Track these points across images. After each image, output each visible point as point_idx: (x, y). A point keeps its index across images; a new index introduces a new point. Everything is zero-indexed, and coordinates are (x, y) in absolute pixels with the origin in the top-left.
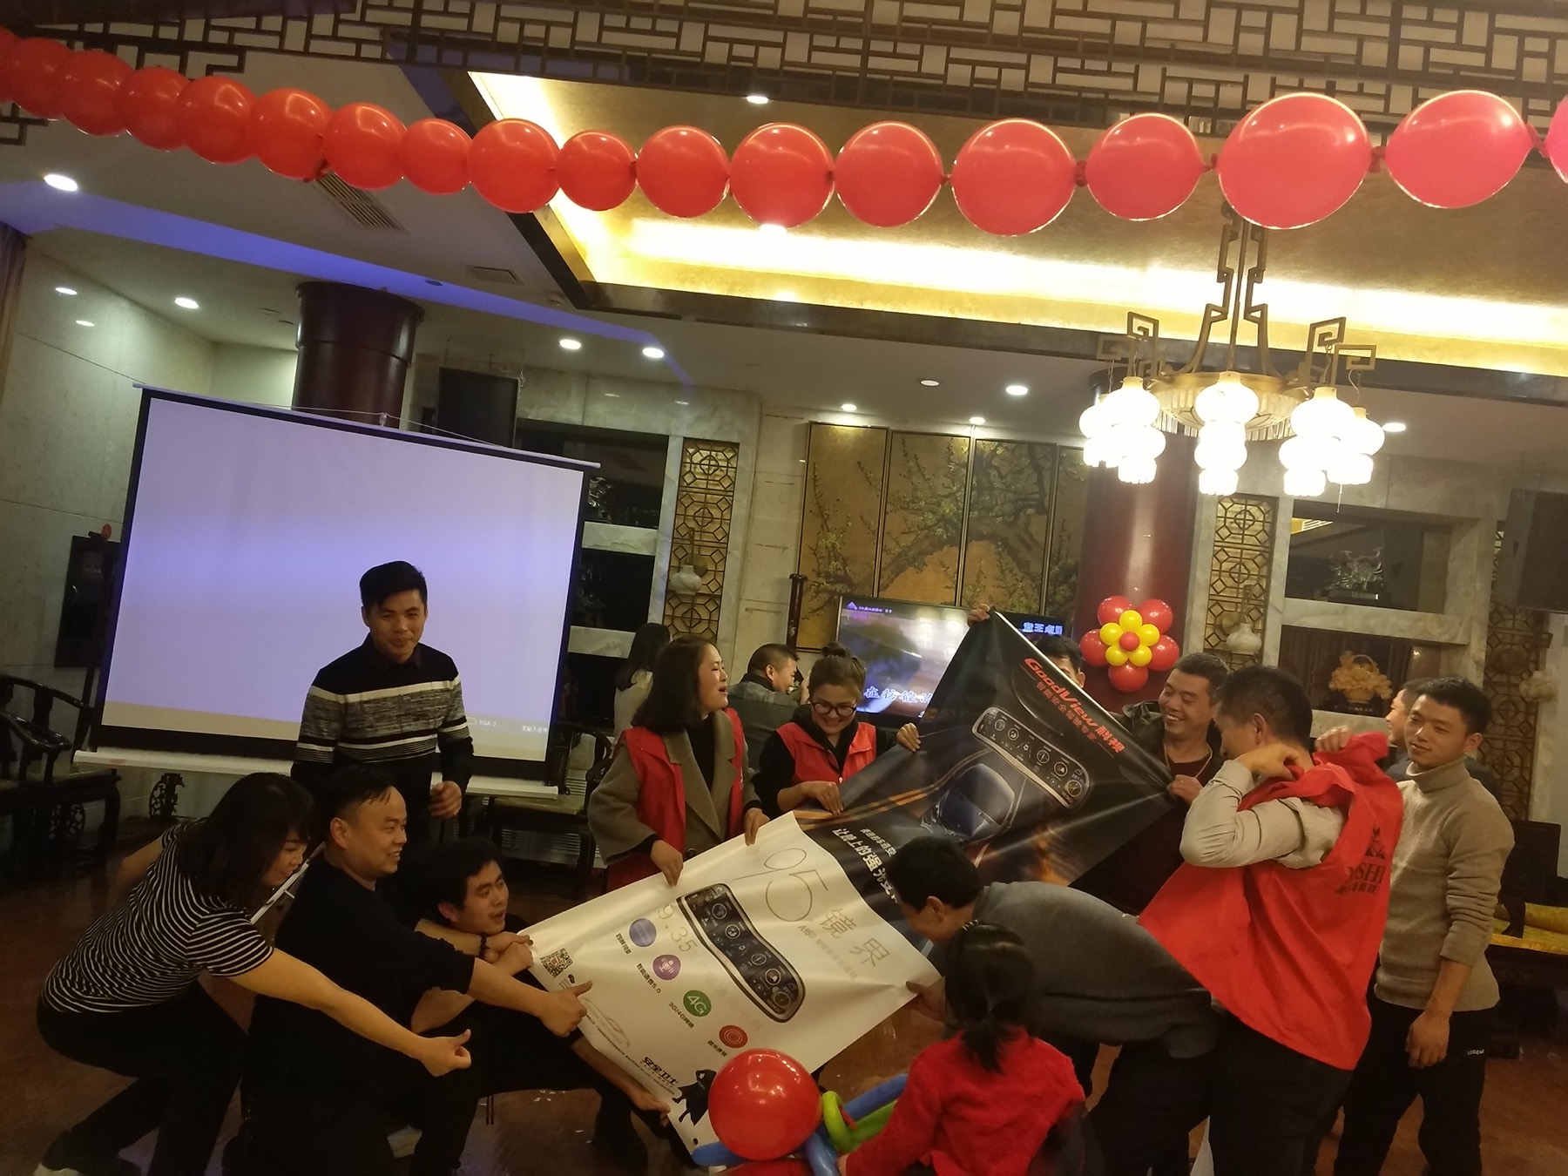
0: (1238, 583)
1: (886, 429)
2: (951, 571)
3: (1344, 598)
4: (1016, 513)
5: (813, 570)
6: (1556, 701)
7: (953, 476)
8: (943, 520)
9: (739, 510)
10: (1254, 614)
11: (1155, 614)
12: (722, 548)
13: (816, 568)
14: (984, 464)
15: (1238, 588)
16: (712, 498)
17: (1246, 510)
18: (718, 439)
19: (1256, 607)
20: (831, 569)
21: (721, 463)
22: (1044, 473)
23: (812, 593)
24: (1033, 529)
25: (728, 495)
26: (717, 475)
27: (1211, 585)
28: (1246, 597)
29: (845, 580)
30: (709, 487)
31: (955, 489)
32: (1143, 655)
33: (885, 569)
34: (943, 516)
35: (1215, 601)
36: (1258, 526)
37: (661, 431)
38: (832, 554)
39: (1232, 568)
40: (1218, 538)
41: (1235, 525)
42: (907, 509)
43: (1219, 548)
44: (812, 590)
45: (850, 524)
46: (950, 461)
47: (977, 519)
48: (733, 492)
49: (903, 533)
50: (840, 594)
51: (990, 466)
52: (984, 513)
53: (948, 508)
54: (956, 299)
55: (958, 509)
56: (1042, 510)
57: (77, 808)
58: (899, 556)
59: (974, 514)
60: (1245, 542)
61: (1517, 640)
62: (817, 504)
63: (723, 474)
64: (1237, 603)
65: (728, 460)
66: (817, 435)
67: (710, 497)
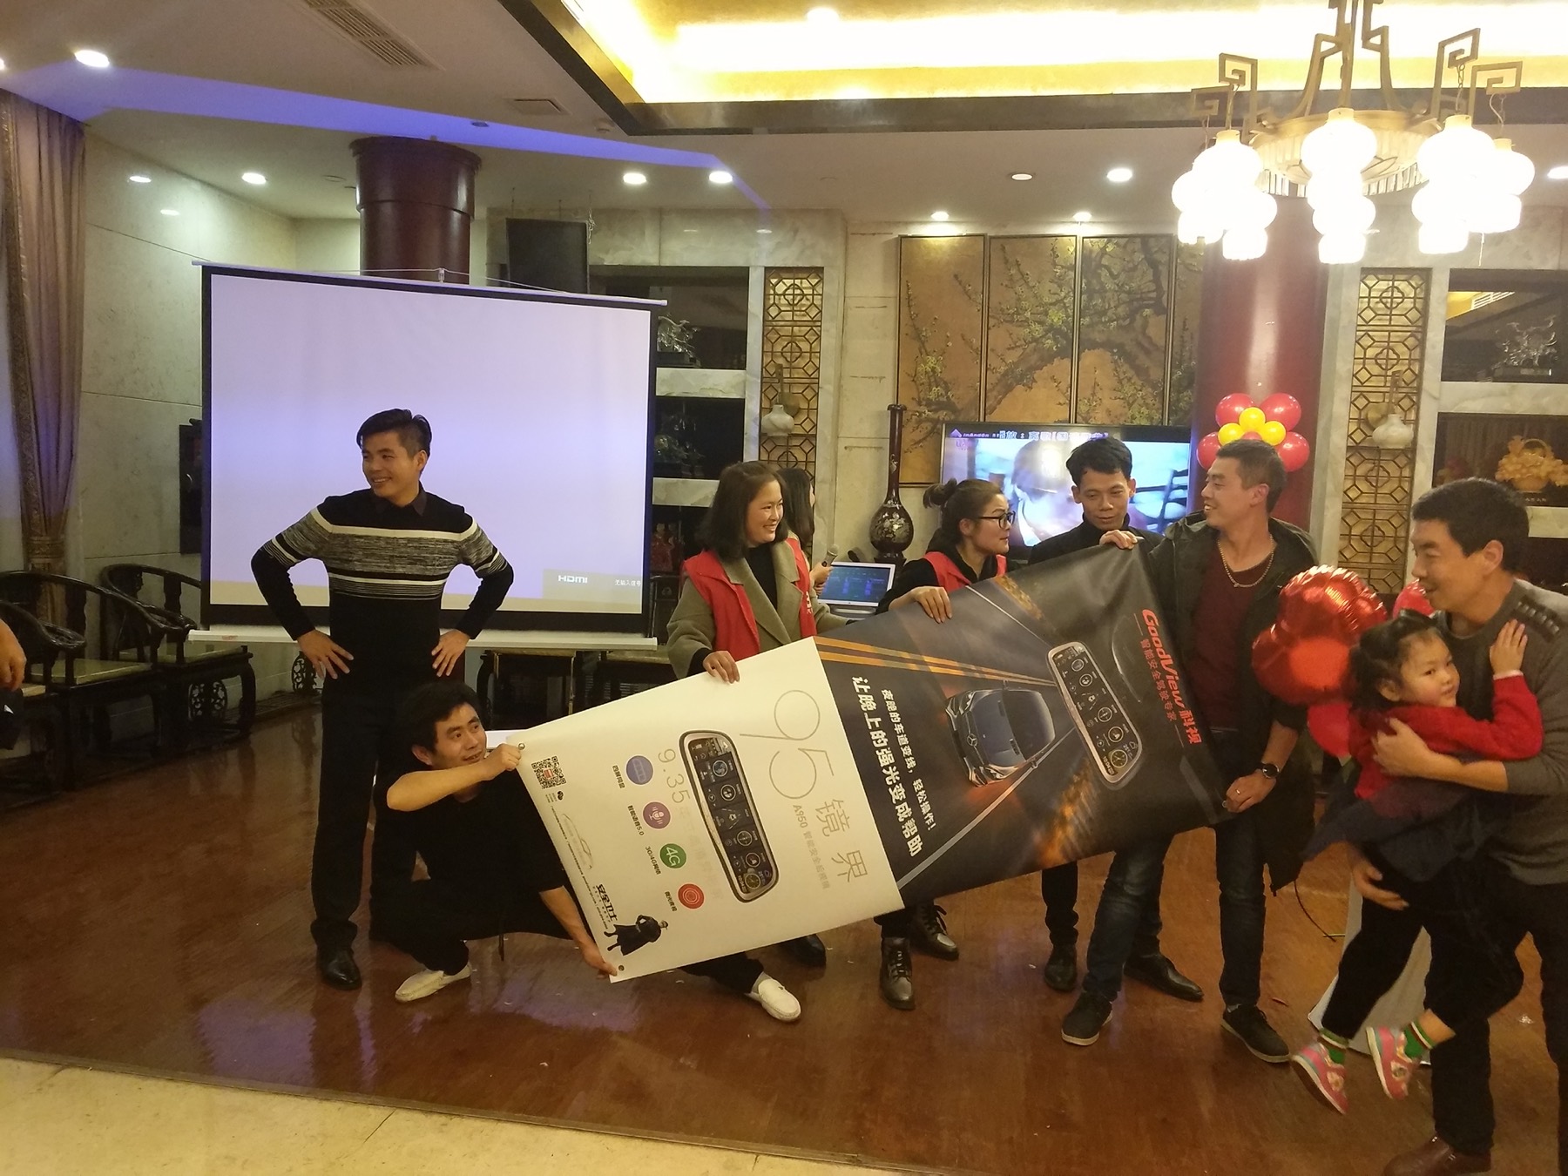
0: (1386, 370)
1: (983, 235)
2: (1064, 386)
3: (1513, 377)
4: (1131, 315)
5: (913, 399)
7: (1059, 281)
8: (1052, 330)
9: (829, 341)
10: (1406, 403)
11: (1279, 410)
12: (813, 384)
13: (916, 396)
14: (1093, 263)
15: (1386, 376)
16: (800, 331)
17: (1393, 287)
18: (800, 265)
19: (1407, 395)
20: (932, 396)
21: (806, 292)
22: (1160, 268)
23: (913, 423)
24: (1151, 331)
25: (815, 323)
26: (804, 305)
27: (1354, 376)
28: (1395, 385)
29: (948, 406)
30: (796, 318)
31: (1063, 294)
33: (992, 390)
34: (1052, 325)
35: (1359, 392)
36: (1408, 304)
37: (741, 263)
38: (932, 380)
39: (1377, 354)
40: (1361, 322)
41: (1381, 305)
42: (1012, 322)
43: (1363, 333)
44: (913, 420)
45: (950, 344)
46: (1055, 265)
47: (1088, 326)
48: (821, 321)
49: (1009, 349)
50: (944, 421)
51: (1100, 266)
52: (1096, 319)
53: (1056, 317)
55: (1068, 317)
56: (1160, 310)
57: (219, 685)
58: (1005, 374)
59: (1086, 321)
60: (1393, 323)
62: (914, 326)
63: (809, 303)
64: (1385, 393)
65: (813, 287)
66: (907, 252)
67: (797, 329)
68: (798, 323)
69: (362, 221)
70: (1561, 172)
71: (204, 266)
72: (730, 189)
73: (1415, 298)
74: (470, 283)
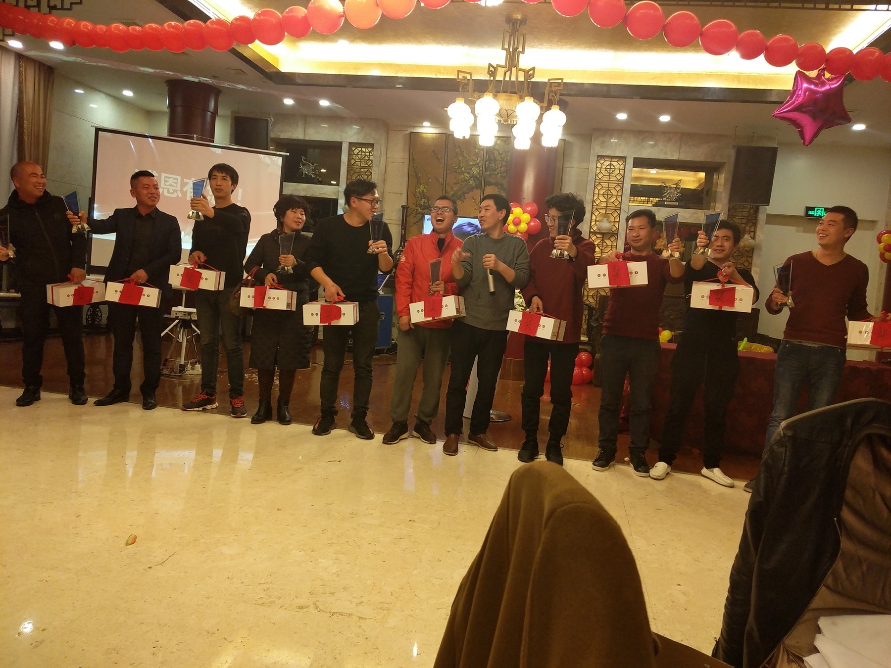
0: (607, 199)
1: (446, 134)
7: (477, 155)
8: (473, 177)
9: (375, 176)
10: (615, 214)
11: (529, 209)
13: (414, 202)
15: (607, 202)
18: (365, 142)
19: (615, 211)
20: (422, 203)
21: (367, 154)
23: (414, 214)
26: (366, 160)
27: (594, 201)
28: (611, 206)
30: (362, 165)
31: (478, 161)
32: (523, 227)
34: (473, 174)
36: (617, 172)
37: (339, 140)
38: (422, 195)
39: (604, 192)
40: (597, 178)
41: (605, 172)
42: (457, 172)
43: (598, 183)
44: (413, 210)
45: (430, 180)
46: (475, 148)
47: (489, 175)
48: (372, 167)
49: (454, 184)
52: (492, 173)
53: (475, 171)
55: (480, 171)
57: (99, 310)
59: (488, 173)
60: (610, 179)
61: (744, 221)
62: (415, 171)
63: (368, 159)
64: (606, 209)
65: (370, 152)
66: (413, 139)
67: (362, 170)
68: (363, 168)
69: (169, 113)
70: (665, 118)
71: (96, 128)
72: (328, 108)
73: (620, 169)
74: (213, 142)
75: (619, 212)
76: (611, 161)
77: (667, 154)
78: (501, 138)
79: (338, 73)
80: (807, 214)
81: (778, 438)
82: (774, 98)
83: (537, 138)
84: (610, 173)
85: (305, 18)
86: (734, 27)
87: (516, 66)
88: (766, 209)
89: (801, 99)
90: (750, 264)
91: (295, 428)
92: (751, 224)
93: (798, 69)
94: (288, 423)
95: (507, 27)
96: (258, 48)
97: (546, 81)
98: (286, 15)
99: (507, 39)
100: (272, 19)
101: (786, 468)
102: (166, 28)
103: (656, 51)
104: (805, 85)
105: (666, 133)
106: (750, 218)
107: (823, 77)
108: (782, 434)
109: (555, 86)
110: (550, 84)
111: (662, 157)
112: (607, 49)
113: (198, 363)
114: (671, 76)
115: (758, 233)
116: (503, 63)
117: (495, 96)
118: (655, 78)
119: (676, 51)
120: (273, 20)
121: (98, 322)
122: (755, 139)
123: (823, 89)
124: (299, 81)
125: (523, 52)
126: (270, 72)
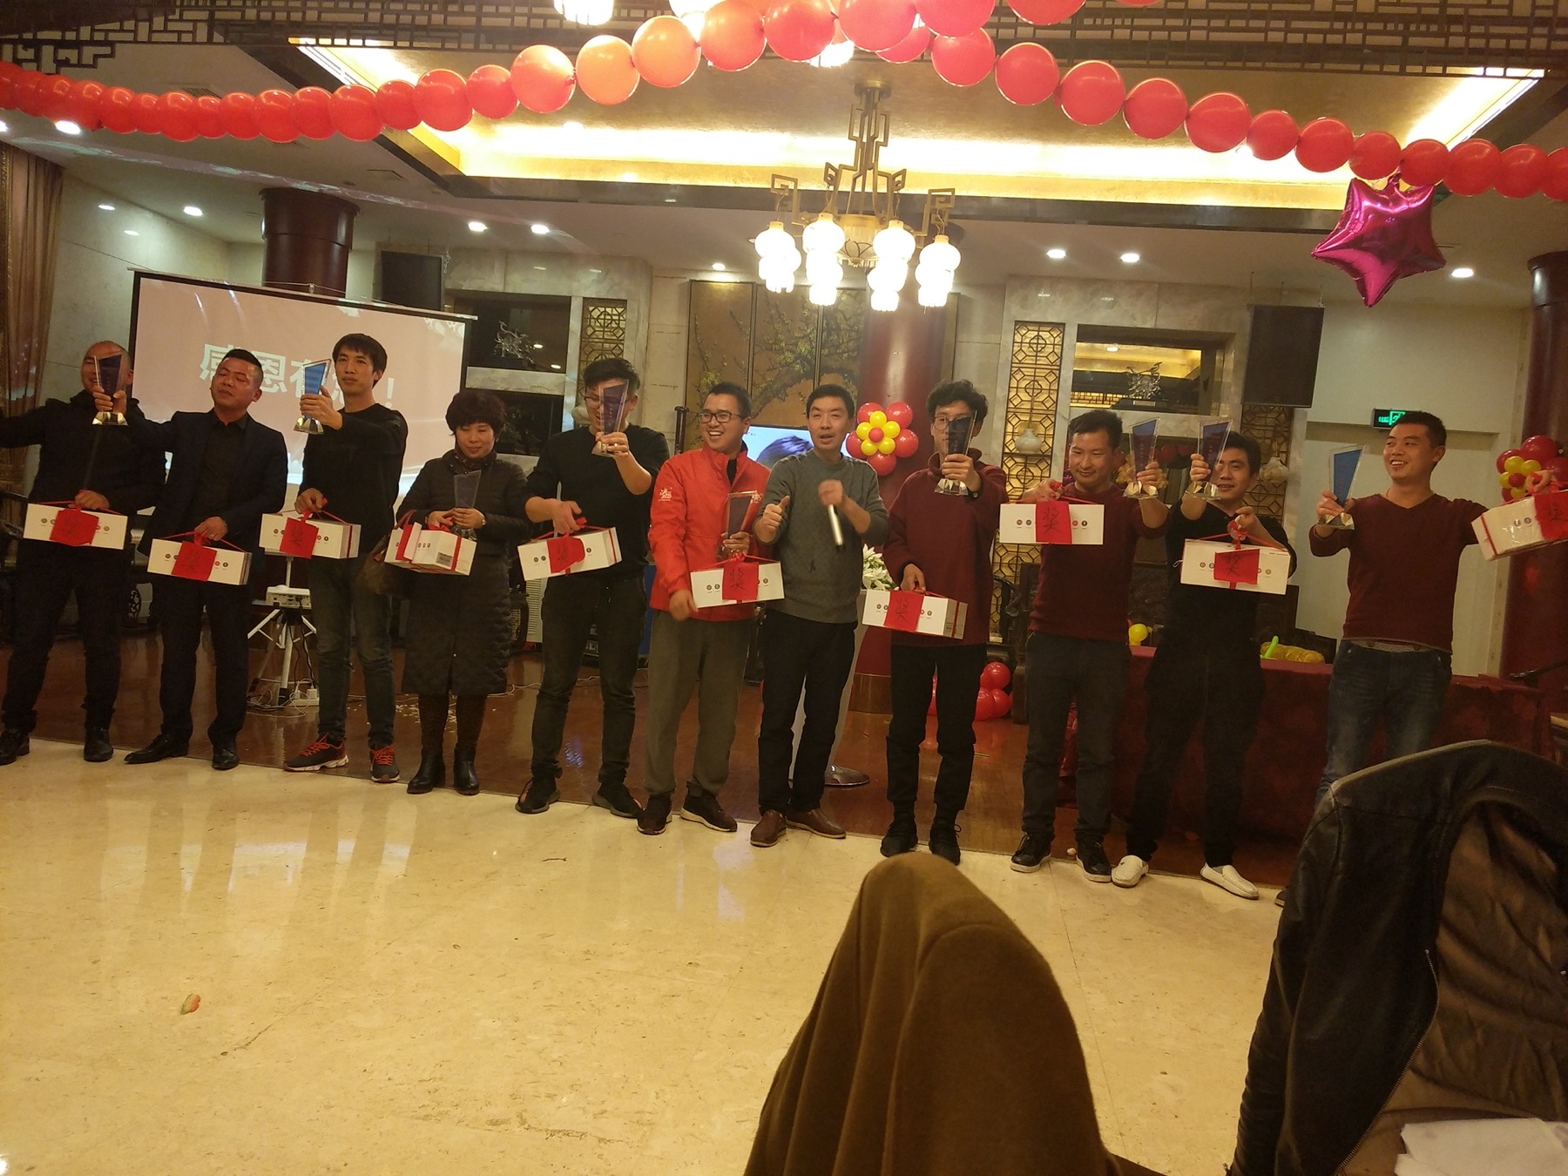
0: (1032, 397)
1: (752, 283)
4: (858, 349)
5: (698, 404)
6: (1298, 483)
7: (806, 321)
8: (800, 357)
11: (897, 413)
15: (1032, 401)
16: (608, 347)
17: (1038, 336)
18: (611, 298)
19: (1047, 416)
21: (614, 318)
25: (620, 341)
26: (612, 328)
27: (1010, 400)
30: (606, 337)
31: (809, 331)
32: (888, 444)
34: (800, 354)
35: (1013, 412)
36: (1049, 349)
37: (565, 293)
39: (1027, 385)
40: (1015, 360)
41: (1029, 349)
42: (771, 349)
43: (1016, 369)
45: (725, 364)
46: (804, 308)
47: (826, 356)
48: (624, 340)
49: (768, 370)
51: (837, 310)
52: (833, 351)
53: (803, 348)
54: (737, 171)
55: (812, 348)
57: (135, 593)
58: (766, 389)
59: (825, 352)
60: (1038, 362)
61: (1269, 434)
62: (699, 348)
63: (616, 326)
64: (1031, 413)
65: (619, 315)
66: (696, 291)
67: (606, 345)
68: (607, 341)
69: (266, 247)
70: (1130, 258)
71: (136, 272)
72: (547, 238)
73: (1054, 345)
74: (344, 297)
75: (1053, 419)
76: (1039, 331)
77: (1135, 319)
78: (848, 292)
79: (564, 178)
80: (1376, 423)
81: (1327, 811)
82: (1315, 225)
83: (910, 291)
84: (1037, 352)
85: (508, 86)
86: (1243, 105)
87: (873, 167)
88: (1306, 414)
89: (1359, 226)
90: (1281, 508)
91: (483, 799)
92: (1282, 439)
93: (1354, 176)
94: (472, 791)
95: (856, 100)
96: (425, 136)
97: (926, 192)
98: (475, 80)
99: (857, 122)
100: (450, 87)
101: (1340, 864)
102: (264, 100)
103: (1114, 144)
104: (1366, 203)
105: (1134, 282)
106: (1278, 429)
107: (1396, 190)
108: (1333, 804)
109: (941, 202)
110: (932, 198)
111: (1126, 323)
112: (1030, 140)
113: (312, 687)
114: (1140, 185)
115: (1294, 454)
116: (851, 163)
117: (837, 220)
118: (1113, 189)
119: (1147, 144)
120: (452, 89)
121: (134, 613)
122: (1285, 293)
123: (1397, 210)
124: (496, 191)
125: (885, 144)
126: (444, 176)
